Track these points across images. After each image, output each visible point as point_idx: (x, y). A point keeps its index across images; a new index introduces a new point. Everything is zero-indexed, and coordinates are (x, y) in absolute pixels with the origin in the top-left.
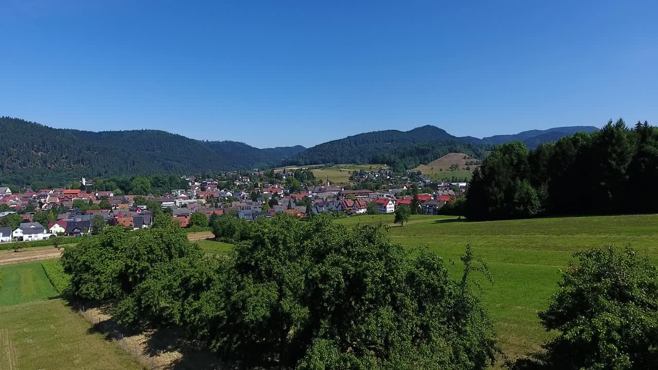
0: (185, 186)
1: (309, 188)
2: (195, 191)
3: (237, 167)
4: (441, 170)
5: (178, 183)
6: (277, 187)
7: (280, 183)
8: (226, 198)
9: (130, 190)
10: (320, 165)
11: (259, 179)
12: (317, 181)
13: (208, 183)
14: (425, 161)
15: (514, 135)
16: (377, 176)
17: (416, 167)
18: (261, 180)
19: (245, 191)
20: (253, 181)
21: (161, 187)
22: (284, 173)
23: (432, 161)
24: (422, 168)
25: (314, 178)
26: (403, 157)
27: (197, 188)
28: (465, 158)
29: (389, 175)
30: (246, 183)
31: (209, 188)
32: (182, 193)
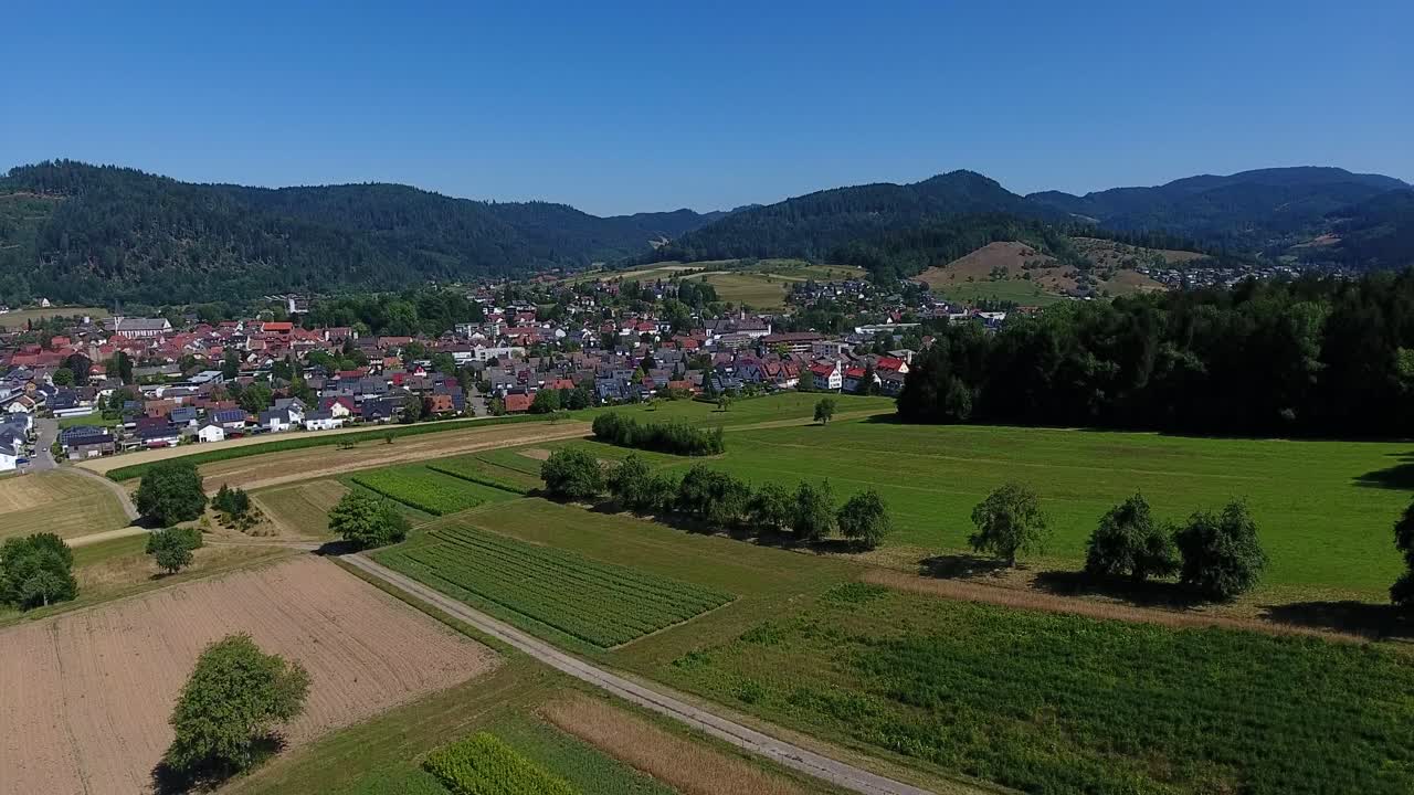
0: (477, 316)
1: (706, 323)
2: (497, 326)
3: (559, 261)
4: (971, 279)
5: (464, 310)
6: (646, 317)
7: (652, 309)
8: (558, 343)
9: (383, 323)
10: (730, 261)
11: (611, 301)
12: (722, 304)
13: (518, 308)
14: (940, 261)
15: (1157, 188)
16: (839, 293)
17: (920, 274)
18: (616, 303)
19: (587, 327)
20: (601, 304)
21: (434, 317)
22: (659, 287)
23: (954, 259)
24: (934, 277)
25: (716, 298)
26: (896, 249)
27: (500, 320)
28: (1023, 254)
29: (863, 292)
30: (589, 310)
31: (523, 320)
32: (475, 330)
